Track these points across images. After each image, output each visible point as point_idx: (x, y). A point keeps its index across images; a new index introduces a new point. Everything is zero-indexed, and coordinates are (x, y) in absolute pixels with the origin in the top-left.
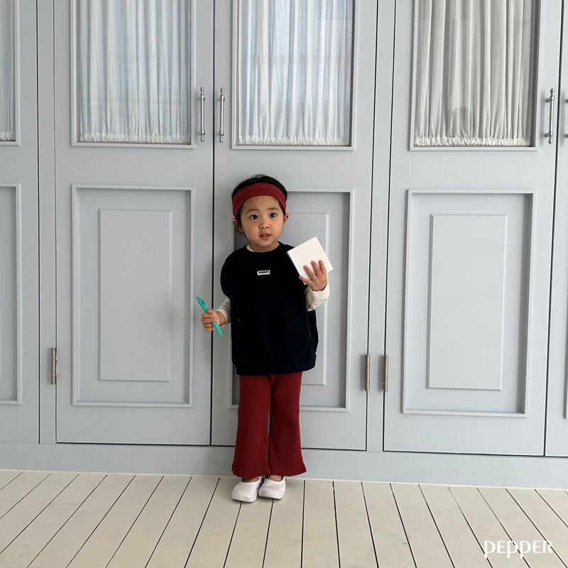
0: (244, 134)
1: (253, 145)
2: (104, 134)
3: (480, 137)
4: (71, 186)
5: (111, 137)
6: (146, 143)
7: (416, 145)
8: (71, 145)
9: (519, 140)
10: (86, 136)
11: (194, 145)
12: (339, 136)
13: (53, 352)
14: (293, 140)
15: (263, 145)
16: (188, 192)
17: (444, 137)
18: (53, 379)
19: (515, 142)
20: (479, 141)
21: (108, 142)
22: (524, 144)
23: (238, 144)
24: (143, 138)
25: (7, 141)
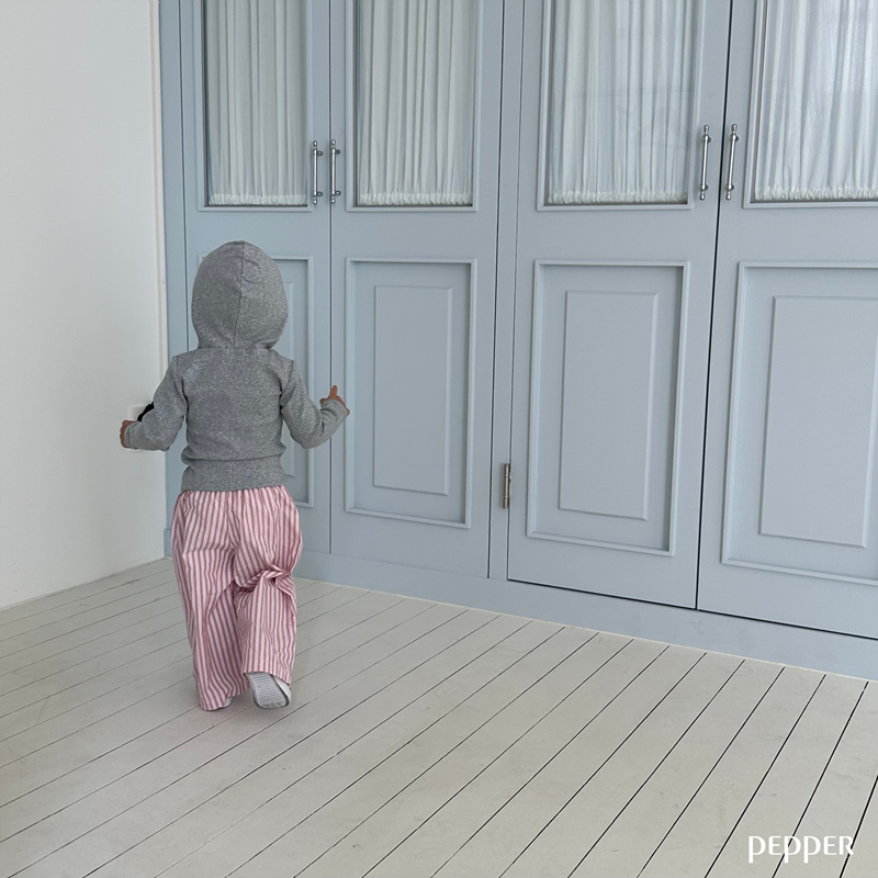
0: (762, 185)
1: (774, 201)
4: (534, 262)
5: (587, 196)
6: (634, 203)
8: (536, 208)
10: (556, 196)
11: (691, 204)
13: (506, 469)
14: (837, 191)
15: (789, 201)
16: (681, 269)
18: (505, 503)
21: (582, 204)
23: (753, 201)
24: (630, 195)
25: (464, 205)
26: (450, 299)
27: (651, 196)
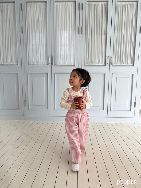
0: (56, 63)
1: (58, 65)
2: (33, 63)
3: (97, 64)
4: (27, 73)
5: (34, 64)
6: (40, 65)
7: (86, 65)
8: (27, 65)
9: (103, 64)
10: (30, 64)
11: (48, 65)
12: (73, 64)
13: (25, 101)
14: (65, 64)
15: (60, 65)
16: (47, 74)
17: (91, 64)
18: (25, 105)
19: (103, 65)
20: (97, 65)
21: (34, 65)
22: (104, 65)
23: (56, 65)
24: (40, 64)
25: (16, 65)
26: (15, 78)
27: (43, 64)
